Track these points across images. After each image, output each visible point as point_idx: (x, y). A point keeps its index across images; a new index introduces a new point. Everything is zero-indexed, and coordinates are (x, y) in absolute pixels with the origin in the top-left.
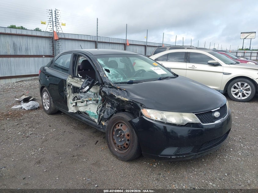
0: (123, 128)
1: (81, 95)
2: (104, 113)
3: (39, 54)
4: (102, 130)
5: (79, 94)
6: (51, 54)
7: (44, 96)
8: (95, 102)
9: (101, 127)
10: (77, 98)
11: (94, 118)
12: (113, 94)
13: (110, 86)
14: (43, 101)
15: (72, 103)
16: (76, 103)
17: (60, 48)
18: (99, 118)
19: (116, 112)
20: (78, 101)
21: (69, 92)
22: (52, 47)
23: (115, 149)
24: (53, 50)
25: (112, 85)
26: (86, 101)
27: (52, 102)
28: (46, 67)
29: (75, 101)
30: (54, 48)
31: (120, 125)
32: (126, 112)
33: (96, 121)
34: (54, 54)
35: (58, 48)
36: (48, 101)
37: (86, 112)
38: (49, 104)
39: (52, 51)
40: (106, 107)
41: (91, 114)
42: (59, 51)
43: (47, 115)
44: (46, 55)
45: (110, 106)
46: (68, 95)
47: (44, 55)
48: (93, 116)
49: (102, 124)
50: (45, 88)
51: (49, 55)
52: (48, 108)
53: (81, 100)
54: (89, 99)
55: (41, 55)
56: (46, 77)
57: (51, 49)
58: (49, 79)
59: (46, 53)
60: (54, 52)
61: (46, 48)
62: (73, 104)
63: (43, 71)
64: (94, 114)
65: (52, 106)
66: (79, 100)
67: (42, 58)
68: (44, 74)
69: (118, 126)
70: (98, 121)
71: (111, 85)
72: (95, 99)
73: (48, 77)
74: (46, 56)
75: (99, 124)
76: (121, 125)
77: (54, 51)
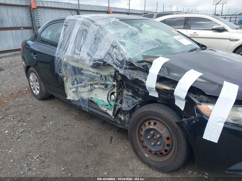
0: (157, 127)
1: (82, 77)
2: (121, 103)
3: (16, 26)
4: (120, 126)
5: (80, 76)
6: (30, 25)
7: (31, 78)
8: (103, 87)
9: (119, 122)
10: (77, 82)
11: (106, 110)
12: (140, 79)
13: (132, 67)
14: (31, 83)
15: (71, 89)
16: (77, 88)
17: (39, 19)
18: (115, 109)
19: (142, 104)
20: (79, 85)
21: (66, 74)
22: (30, 18)
23: (146, 155)
24: (32, 21)
25: (136, 65)
26: (90, 85)
27: (43, 86)
28: (29, 41)
29: (75, 86)
30: (32, 19)
31: (152, 123)
32: (159, 103)
33: (111, 113)
34: (33, 26)
35: (37, 18)
36: (37, 83)
37: (92, 100)
38: (39, 87)
39: (30, 22)
40: (125, 96)
41: (100, 103)
42: (39, 22)
43: (38, 101)
44: (24, 26)
45: (131, 94)
46: (65, 78)
47: (22, 26)
48: (103, 105)
49: (120, 119)
50: (31, 68)
51: (27, 26)
52: (38, 92)
53: (83, 84)
54: (95, 82)
55: (19, 27)
56: (32, 54)
57: (30, 20)
58: (36, 57)
59: (24, 24)
60: (33, 24)
61: (23, 19)
62: (73, 89)
63: (26, 46)
64: (104, 102)
65: (43, 89)
66: (81, 84)
67: (20, 30)
68: (29, 50)
69: (149, 123)
70: (113, 114)
71: (134, 65)
72: (104, 82)
73: (35, 54)
74: (25, 28)
75: (115, 118)
76: (155, 124)
77: (34, 22)
